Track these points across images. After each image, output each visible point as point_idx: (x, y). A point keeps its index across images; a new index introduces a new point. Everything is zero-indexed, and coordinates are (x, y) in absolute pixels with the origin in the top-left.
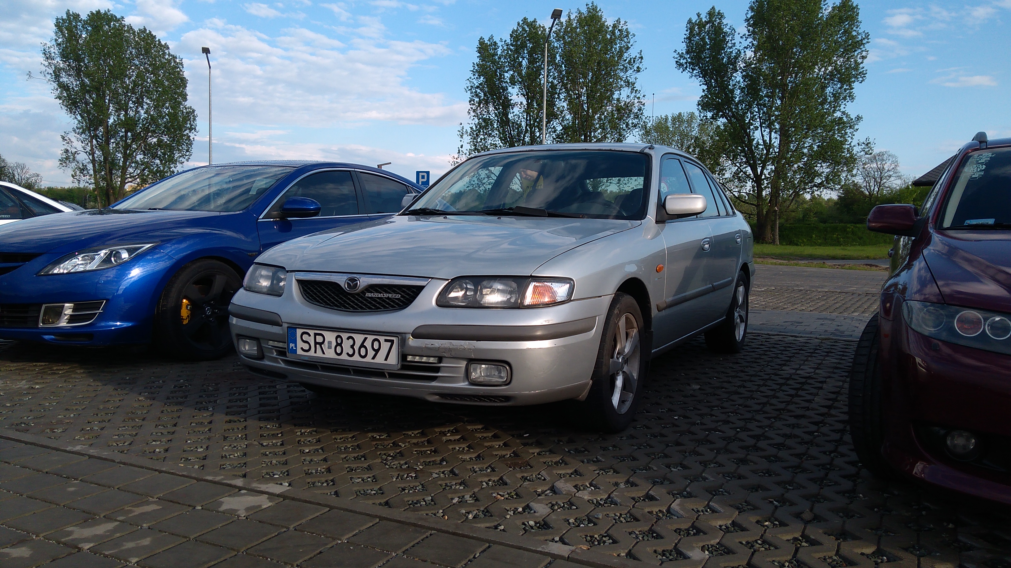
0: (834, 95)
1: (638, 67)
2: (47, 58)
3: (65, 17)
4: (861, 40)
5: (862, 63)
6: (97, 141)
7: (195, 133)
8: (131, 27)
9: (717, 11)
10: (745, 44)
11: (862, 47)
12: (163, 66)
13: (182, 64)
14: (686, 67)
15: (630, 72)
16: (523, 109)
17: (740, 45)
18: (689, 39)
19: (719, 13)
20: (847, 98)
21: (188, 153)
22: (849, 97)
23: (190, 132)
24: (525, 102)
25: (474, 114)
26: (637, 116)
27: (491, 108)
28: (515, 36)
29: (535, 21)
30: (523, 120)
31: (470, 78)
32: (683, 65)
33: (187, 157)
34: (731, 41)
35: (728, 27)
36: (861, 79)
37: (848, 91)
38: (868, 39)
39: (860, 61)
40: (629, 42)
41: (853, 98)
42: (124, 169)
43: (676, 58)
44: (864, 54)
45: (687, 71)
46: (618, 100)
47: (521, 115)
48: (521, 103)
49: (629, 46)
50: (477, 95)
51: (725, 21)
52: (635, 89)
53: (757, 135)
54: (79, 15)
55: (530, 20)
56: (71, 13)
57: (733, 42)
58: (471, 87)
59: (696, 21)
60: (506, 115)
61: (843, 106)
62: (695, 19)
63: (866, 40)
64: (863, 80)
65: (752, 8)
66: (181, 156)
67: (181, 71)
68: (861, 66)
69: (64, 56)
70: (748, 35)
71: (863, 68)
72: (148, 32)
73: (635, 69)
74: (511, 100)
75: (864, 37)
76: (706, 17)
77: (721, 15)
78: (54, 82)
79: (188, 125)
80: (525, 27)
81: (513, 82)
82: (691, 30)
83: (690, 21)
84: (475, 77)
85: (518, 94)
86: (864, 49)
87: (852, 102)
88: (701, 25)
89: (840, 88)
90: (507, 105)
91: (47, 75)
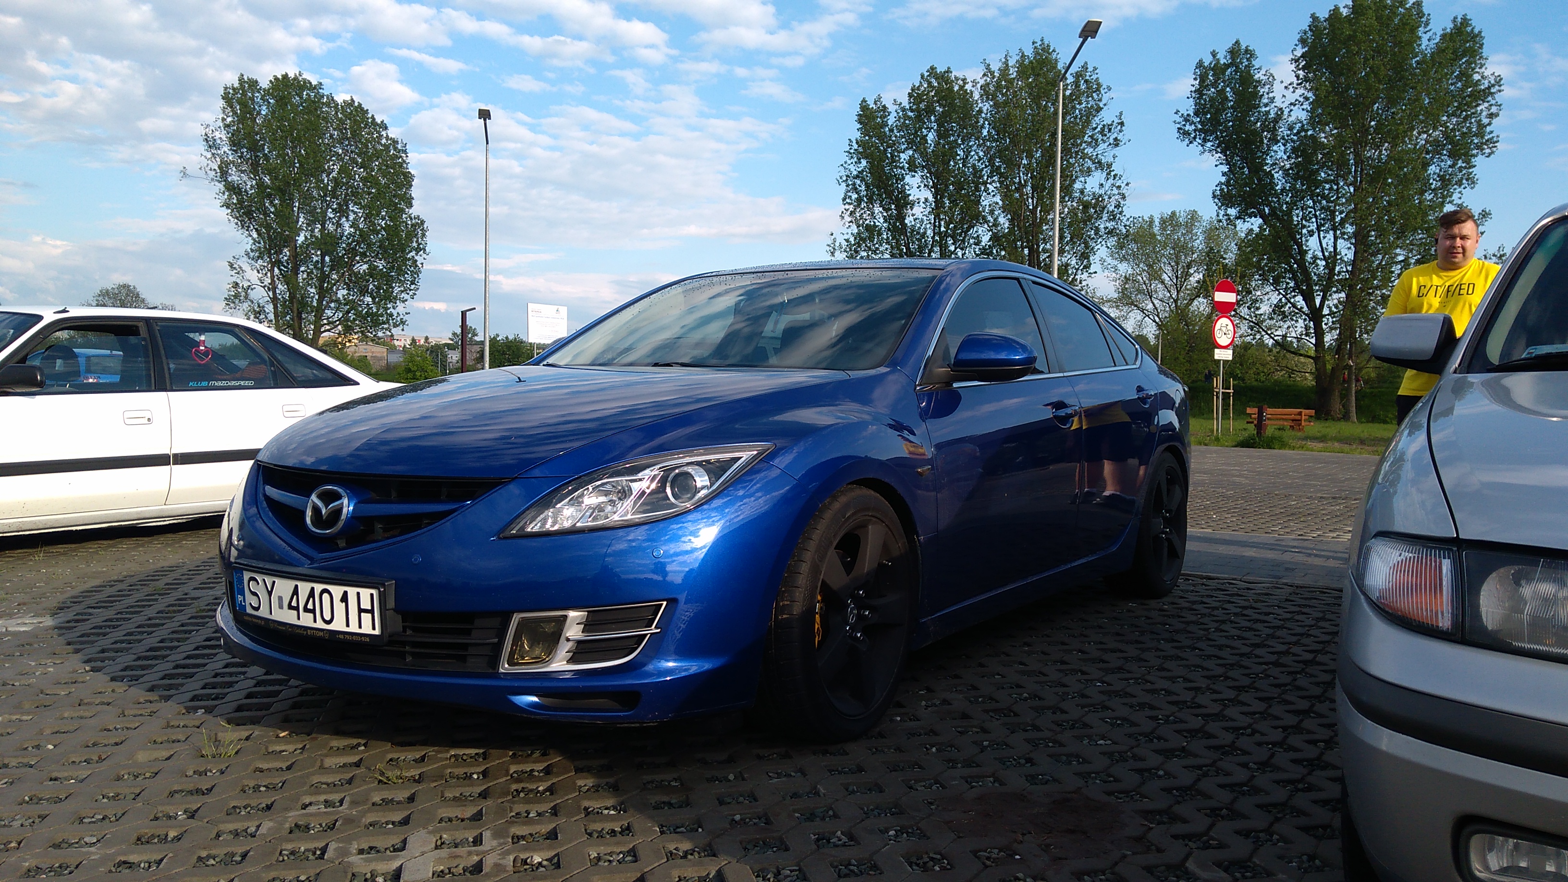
0: (1442, 178)
1: (1116, 139)
2: (210, 147)
3: (236, 85)
4: (1489, 88)
5: (1489, 124)
6: (280, 270)
7: (425, 256)
8: (333, 97)
9: (1243, 47)
10: (1291, 97)
11: (1490, 98)
12: (377, 155)
13: (405, 152)
14: (1195, 138)
15: (1102, 146)
16: (928, 209)
17: (1284, 99)
18: (1199, 92)
19: (1247, 51)
20: (1464, 181)
21: (413, 287)
22: (1467, 180)
23: (417, 254)
24: (931, 198)
25: (849, 219)
26: (1113, 217)
27: (877, 209)
28: (915, 96)
29: (949, 71)
30: (928, 226)
31: (846, 163)
32: (1189, 134)
33: (411, 293)
34: (1268, 94)
35: (1263, 72)
36: (1488, 151)
37: (1464, 172)
38: (1500, 86)
39: (1485, 121)
40: (1100, 100)
41: (1473, 183)
42: (319, 312)
43: (1179, 123)
44: (1494, 109)
45: (1195, 143)
46: (1082, 192)
47: (925, 218)
48: (926, 200)
49: (1101, 106)
50: (855, 189)
51: (1256, 63)
52: (1112, 174)
53: (1313, 244)
54: (257, 82)
55: (940, 69)
56: (246, 79)
57: (1271, 95)
58: (847, 176)
59: (1211, 64)
60: (901, 217)
61: (1455, 196)
62: (1208, 60)
63: (1497, 88)
64: (1493, 152)
65: (1303, 41)
66: (402, 291)
67: (404, 161)
68: (1488, 129)
69: (235, 143)
70: (1298, 84)
71: (1492, 132)
72: (356, 104)
73: (1111, 141)
74: (910, 195)
75: (1493, 82)
76: (1225, 57)
77: (1250, 54)
78: (220, 182)
79: (415, 244)
80: (933, 80)
81: (912, 167)
82: (1203, 78)
83: (1200, 64)
84: (854, 160)
85: (919, 186)
86: (1493, 102)
87: (1472, 188)
88: (1218, 69)
89: (1450, 167)
90: (903, 202)
91: (209, 172)
